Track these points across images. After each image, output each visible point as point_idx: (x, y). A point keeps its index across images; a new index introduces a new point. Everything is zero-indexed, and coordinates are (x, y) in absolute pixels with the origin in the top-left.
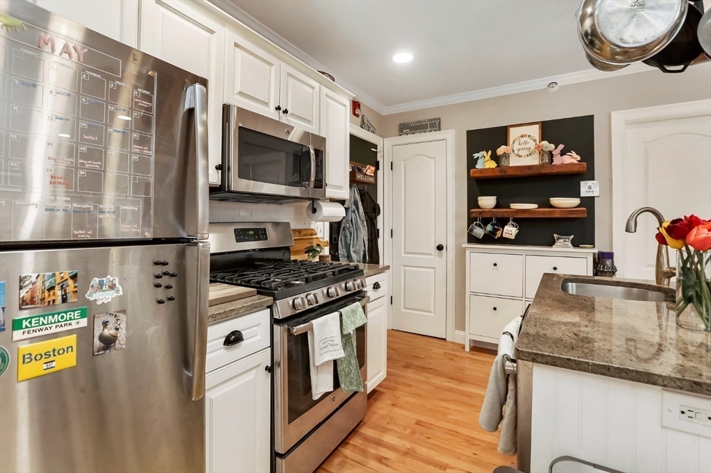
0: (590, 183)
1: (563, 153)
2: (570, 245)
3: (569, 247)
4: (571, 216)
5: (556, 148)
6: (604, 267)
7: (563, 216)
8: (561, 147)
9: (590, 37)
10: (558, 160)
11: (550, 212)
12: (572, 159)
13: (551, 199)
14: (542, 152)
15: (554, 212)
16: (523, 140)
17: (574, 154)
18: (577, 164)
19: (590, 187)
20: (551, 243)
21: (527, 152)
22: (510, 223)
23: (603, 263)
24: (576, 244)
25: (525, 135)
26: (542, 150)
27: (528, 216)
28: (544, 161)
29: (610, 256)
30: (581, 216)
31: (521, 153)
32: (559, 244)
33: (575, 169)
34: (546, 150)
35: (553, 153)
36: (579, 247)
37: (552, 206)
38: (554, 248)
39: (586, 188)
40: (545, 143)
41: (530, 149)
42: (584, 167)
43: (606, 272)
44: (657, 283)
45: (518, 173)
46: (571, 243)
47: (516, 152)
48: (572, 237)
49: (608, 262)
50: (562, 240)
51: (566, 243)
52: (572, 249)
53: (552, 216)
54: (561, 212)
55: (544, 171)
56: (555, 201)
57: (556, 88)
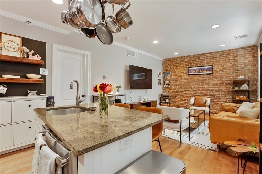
0: (44, 69)
1: (34, 54)
2: (36, 95)
3: (35, 96)
4: (37, 82)
5: (30, 51)
6: (51, 102)
7: (33, 82)
8: (33, 52)
9: (78, 10)
10: (31, 57)
11: (27, 80)
12: (37, 58)
13: (27, 74)
14: (22, 52)
15: (29, 80)
16: (11, 43)
17: (38, 56)
18: (40, 61)
19: (44, 71)
20: (27, 94)
21: (13, 50)
22: (3, 85)
23: (50, 101)
24: (38, 94)
25: (12, 41)
26: (23, 51)
27: (15, 82)
28: (24, 56)
29: (52, 98)
30: (42, 82)
31: (9, 49)
32: (31, 95)
33: (39, 63)
34: (25, 51)
35: (29, 53)
36: (40, 95)
37: (27, 78)
38: (28, 97)
39: (43, 71)
40: (24, 48)
41: (15, 48)
42: (43, 62)
43: (51, 104)
44: (77, 105)
45: (8, 59)
46: (36, 94)
47: (6, 48)
48: (36, 91)
49: (52, 100)
50: (32, 93)
51: (34, 94)
52: (37, 96)
53: (28, 82)
54: (33, 81)
55: (24, 61)
56: (28, 75)
57: (30, 25)
